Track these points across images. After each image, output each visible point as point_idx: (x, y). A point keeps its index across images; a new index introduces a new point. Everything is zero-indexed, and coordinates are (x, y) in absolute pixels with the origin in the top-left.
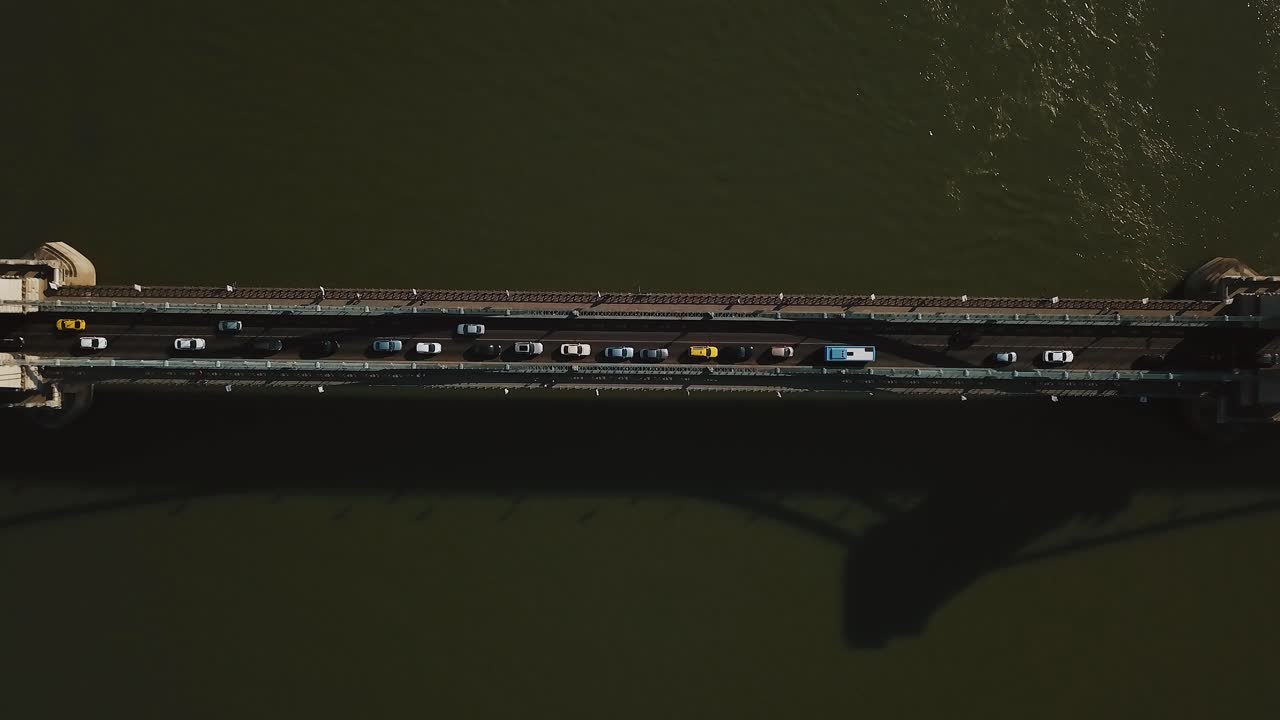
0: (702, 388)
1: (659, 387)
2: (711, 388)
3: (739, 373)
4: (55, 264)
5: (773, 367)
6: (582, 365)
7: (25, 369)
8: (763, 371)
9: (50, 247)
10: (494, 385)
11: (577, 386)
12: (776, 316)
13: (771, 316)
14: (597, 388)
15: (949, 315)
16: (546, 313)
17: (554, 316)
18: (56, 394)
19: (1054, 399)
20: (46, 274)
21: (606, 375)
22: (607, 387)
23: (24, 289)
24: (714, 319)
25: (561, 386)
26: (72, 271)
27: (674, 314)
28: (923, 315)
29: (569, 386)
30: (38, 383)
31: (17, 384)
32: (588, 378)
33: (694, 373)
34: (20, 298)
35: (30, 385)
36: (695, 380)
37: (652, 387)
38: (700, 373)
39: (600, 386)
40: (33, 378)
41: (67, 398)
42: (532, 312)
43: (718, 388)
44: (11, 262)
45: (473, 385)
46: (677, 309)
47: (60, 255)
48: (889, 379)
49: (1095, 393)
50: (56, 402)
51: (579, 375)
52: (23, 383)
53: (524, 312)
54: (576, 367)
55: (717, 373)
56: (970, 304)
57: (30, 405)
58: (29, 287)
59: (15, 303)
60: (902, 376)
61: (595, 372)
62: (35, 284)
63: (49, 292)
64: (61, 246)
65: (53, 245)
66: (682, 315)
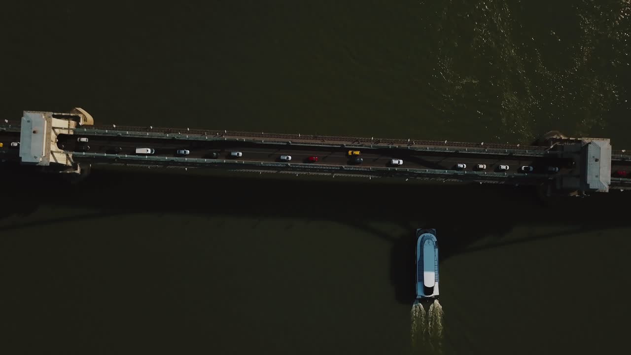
0: (340, 175)
1: (322, 174)
2: (343, 175)
3: (355, 169)
4: (80, 116)
5: (368, 167)
6: (291, 163)
7: (68, 158)
8: (364, 168)
9: (77, 110)
10: (256, 171)
11: (289, 172)
12: (370, 147)
13: (368, 146)
14: (297, 173)
15: (439, 149)
16: (278, 142)
17: (281, 144)
18: (79, 168)
19: (481, 183)
20: (77, 119)
21: (301, 168)
22: (302, 173)
23: (69, 125)
24: (346, 147)
25: (283, 172)
26: (85, 120)
27: (330, 145)
28: (428, 148)
29: (286, 172)
30: (72, 163)
31: (64, 163)
32: (294, 169)
33: (336, 168)
34: (67, 127)
35: (69, 164)
36: (337, 171)
37: (320, 174)
38: (339, 168)
39: (299, 173)
40: (70, 161)
41: (82, 171)
42: (272, 142)
43: (346, 175)
44: (63, 114)
45: (247, 170)
46: (331, 142)
47: (81, 113)
48: (415, 173)
49: (497, 182)
50: (78, 171)
51: (291, 168)
52: (67, 162)
53: (269, 142)
54: (289, 164)
55: (346, 169)
56: (448, 145)
57: (68, 172)
58: (71, 124)
59: (65, 129)
60: (420, 172)
61: (297, 166)
62: (73, 124)
63: (78, 126)
64: (80, 109)
65: (77, 108)
66: (333, 145)
